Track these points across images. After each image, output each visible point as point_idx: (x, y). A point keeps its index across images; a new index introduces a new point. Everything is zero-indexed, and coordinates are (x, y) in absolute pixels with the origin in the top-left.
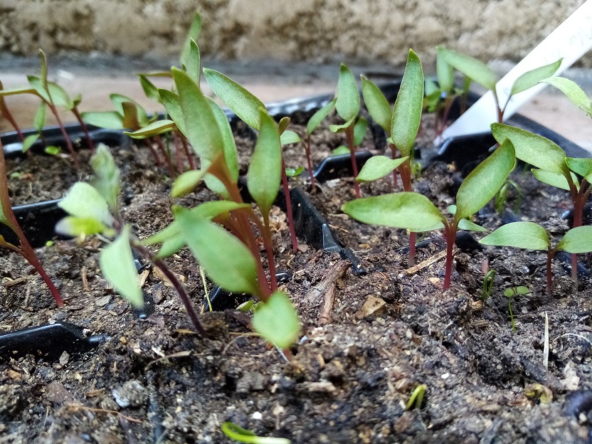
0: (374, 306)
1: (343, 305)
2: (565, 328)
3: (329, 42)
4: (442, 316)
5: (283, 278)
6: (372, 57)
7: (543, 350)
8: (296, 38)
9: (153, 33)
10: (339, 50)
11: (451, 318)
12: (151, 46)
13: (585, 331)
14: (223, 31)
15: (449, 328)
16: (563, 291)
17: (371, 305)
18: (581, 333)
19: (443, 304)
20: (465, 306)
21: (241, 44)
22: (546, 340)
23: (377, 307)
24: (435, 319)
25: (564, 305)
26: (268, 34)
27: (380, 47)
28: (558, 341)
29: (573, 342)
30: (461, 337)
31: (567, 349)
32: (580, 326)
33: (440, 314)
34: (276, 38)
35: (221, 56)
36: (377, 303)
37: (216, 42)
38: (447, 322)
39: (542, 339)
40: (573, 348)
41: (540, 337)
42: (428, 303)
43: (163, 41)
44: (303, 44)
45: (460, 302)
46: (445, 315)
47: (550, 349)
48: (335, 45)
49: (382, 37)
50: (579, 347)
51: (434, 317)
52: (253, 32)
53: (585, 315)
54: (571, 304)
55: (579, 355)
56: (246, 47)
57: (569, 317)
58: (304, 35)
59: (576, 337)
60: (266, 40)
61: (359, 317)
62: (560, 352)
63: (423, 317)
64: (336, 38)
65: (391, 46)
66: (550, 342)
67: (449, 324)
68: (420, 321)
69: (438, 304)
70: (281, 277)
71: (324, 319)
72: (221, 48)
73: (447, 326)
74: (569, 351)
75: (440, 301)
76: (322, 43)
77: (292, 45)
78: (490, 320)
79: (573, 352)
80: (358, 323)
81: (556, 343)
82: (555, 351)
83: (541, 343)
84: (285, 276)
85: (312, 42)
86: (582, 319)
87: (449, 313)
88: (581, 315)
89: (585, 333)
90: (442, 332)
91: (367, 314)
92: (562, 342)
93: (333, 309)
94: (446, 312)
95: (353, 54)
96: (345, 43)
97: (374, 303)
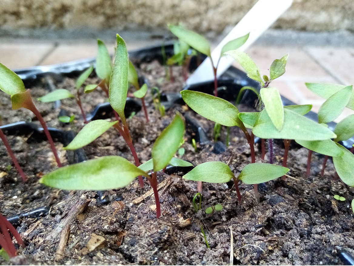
0: (96, 243)
1: (77, 239)
2: (245, 240)
3: (126, 16)
4: (149, 246)
5: (41, 214)
6: (154, 25)
7: (229, 257)
8: (104, 14)
9: (5, 12)
10: (132, 22)
11: (157, 246)
12: (5, 21)
13: (259, 240)
14: (54, 10)
15: (156, 253)
16: (247, 206)
17: (93, 242)
18: (257, 242)
19: (150, 236)
20: (167, 236)
21: (67, 19)
22: (231, 250)
23: (98, 244)
24: (144, 248)
25: (247, 217)
26: (84, 11)
27: (158, 19)
28: (240, 250)
29: (251, 251)
30: (166, 258)
31: (246, 256)
32: (256, 236)
33: (147, 244)
34: (91, 14)
35: (54, 26)
36: (98, 240)
37: (50, 17)
38: (153, 249)
39: (229, 250)
40: (251, 255)
41: (228, 248)
42: (139, 235)
43: (13, 18)
44: (109, 18)
45: (162, 233)
46: (151, 244)
47: (234, 257)
48: (130, 18)
49: (159, 12)
50: (255, 254)
51: (143, 247)
52: (74, 11)
53: (260, 227)
54: (252, 217)
55: (255, 259)
56: (71, 21)
57: (249, 229)
58: (109, 11)
59: (253, 246)
60: (84, 16)
61: (84, 253)
62: (241, 258)
63: (133, 248)
64: (130, 13)
65: (166, 18)
66: (235, 252)
67: (155, 251)
68: (132, 251)
69: (146, 235)
70: (39, 213)
71: (59, 256)
72: (54, 21)
73: (153, 252)
74: (248, 257)
75: (148, 233)
76: (121, 17)
77: (101, 19)
78: (197, 231)
79: (251, 257)
80: (83, 258)
81: (239, 252)
82: (238, 258)
83: (228, 252)
84: (43, 211)
85: (115, 16)
86: (257, 231)
87: (154, 243)
88: (257, 228)
89: (259, 242)
90: (149, 258)
91: (90, 250)
92: (242, 251)
93: (67, 245)
94: (152, 242)
95: (142, 24)
96: (136, 16)
97: (95, 240)
